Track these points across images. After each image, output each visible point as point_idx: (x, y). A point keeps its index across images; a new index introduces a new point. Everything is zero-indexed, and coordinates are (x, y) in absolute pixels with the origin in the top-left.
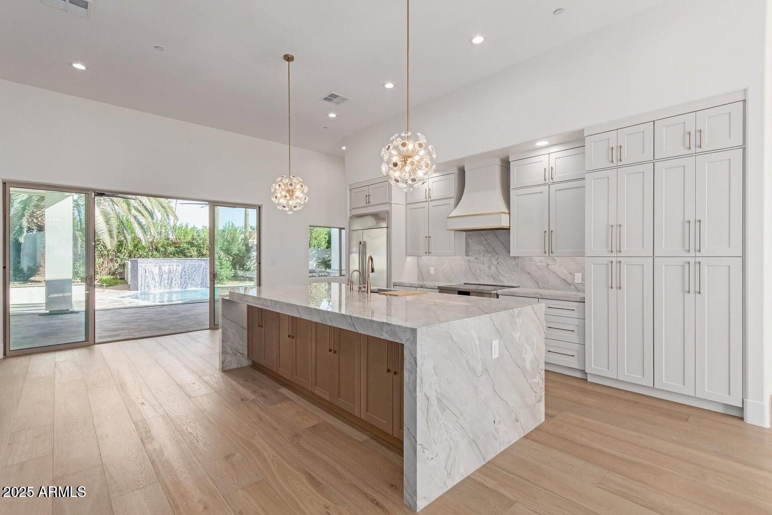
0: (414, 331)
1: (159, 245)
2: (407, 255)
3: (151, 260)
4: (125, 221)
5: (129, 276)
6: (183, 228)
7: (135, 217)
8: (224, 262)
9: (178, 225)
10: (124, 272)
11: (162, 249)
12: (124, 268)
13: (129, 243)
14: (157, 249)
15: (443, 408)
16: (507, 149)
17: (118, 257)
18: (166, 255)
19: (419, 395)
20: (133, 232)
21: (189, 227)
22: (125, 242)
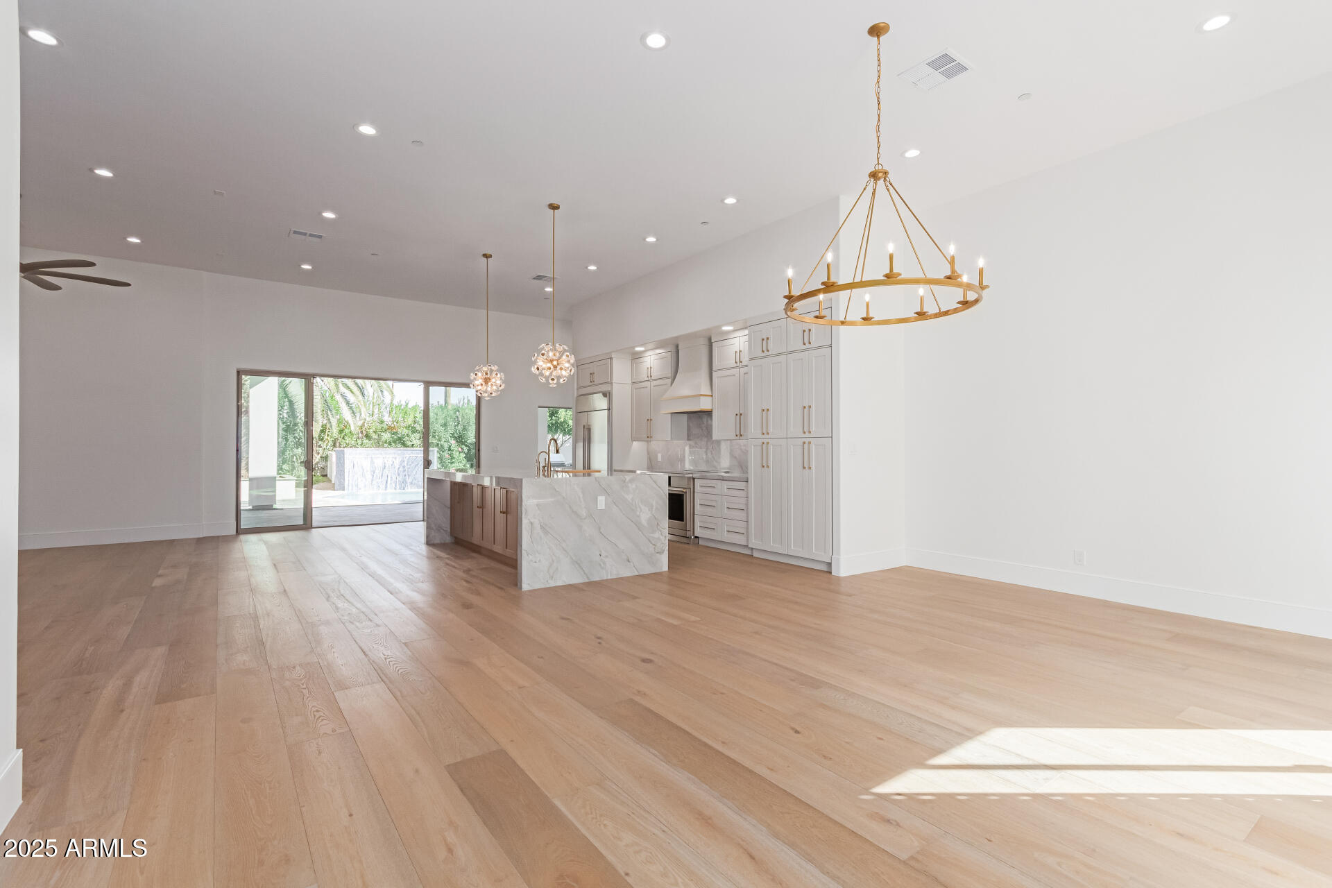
0: (522, 480)
1: (371, 430)
2: (633, 440)
3: (360, 450)
4: (329, 400)
5: (333, 472)
6: (402, 407)
7: (343, 396)
8: (456, 454)
9: (395, 403)
10: (327, 466)
11: (375, 436)
12: (327, 461)
13: (333, 427)
14: (367, 436)
15: (546, 533)
16: (709, 329)
17: (320, 446)
18: (379, 444)
19: (525, 522)
20: (338, 411)
21: (410, 406)
22: (328, 426)
